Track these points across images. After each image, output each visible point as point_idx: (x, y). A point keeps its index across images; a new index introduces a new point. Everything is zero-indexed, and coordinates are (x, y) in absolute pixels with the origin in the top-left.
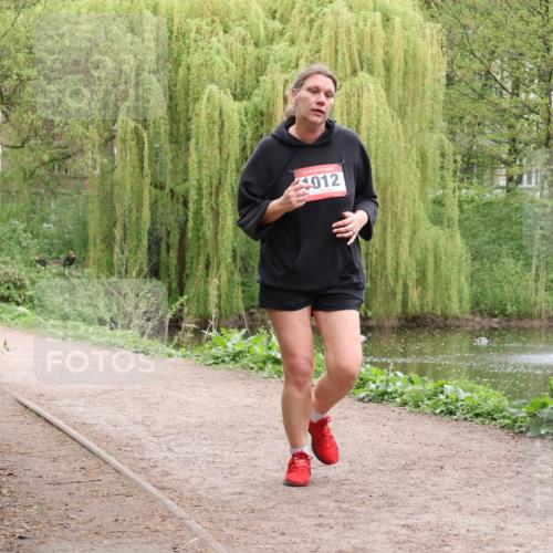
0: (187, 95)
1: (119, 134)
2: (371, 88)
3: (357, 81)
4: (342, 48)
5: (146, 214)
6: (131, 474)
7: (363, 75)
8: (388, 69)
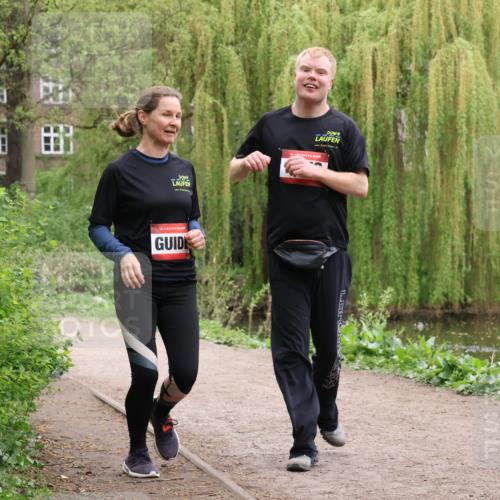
0: (268, 68)
1: (197, 111)
2: (470, 55)
3: (453, 48)
4: (436, 12)
5: (227, 196)
6: (215, 472)
7: (460, 41)
8: (487, 33)
